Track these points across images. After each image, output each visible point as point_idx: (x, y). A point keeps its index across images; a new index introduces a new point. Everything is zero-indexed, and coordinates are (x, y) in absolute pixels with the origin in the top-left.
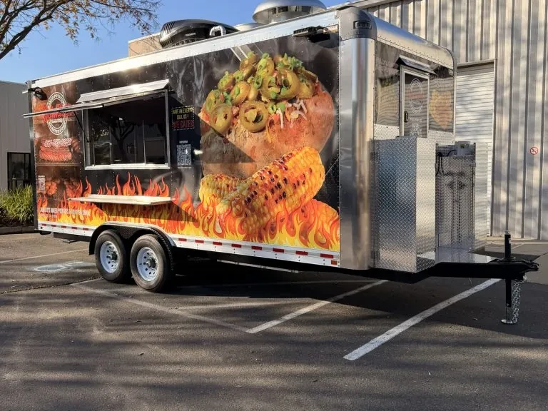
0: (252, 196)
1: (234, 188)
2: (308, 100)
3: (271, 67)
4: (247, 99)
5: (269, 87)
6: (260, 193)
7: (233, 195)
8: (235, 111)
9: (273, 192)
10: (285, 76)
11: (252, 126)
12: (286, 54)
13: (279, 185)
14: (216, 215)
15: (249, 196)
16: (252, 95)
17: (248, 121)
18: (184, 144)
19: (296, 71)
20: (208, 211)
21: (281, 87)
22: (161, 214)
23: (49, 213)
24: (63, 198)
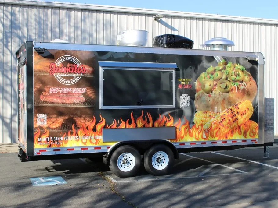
0: (223, 120)
1: (213, 117)
2: (247, 83)
3: (233, 68)
4: (221, 78)
5: (232, 75)
6: (227, 118)
7: (213, 120)
8: (215, 83)
9: (232, 117)
10: (239, 72)
11: (224, 90)
12: (239, 64)
13: (235, 115)
14: (203, 130)
15: (221, 120)
16: (224, 77)
17: (221, 88)
18: (185, 96)
19: (243, 71)
21: (237, 76)
23: (51, 141)
24: (72, 129)
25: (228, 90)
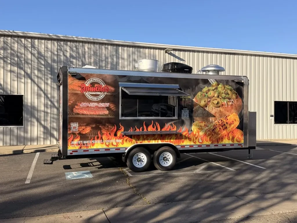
0: (215, 128)
1: (207, 126)
2: (234, 100)
3: (223, 88)
4: (214, 96)
5: (222, 94)
6: (218, 127)
7: (207, 128)
8: (209, 100)
9: (222, 127)
10: (228, 91)
11: (216, 105)
12: (228, 85)
13: (225, 124)
14: (199, 136)
15: (213, 128)
16: (216, 95)
17: (214, 104)
18: (186, 110)
19: (231, 90)
20: (196, 135)
21: (226, 94)
22: (172, 137)
23: (82, 144)
24: (98, 135)
25: (219, 105)
